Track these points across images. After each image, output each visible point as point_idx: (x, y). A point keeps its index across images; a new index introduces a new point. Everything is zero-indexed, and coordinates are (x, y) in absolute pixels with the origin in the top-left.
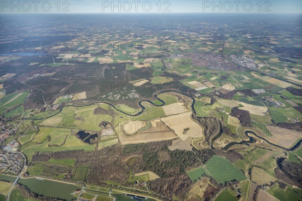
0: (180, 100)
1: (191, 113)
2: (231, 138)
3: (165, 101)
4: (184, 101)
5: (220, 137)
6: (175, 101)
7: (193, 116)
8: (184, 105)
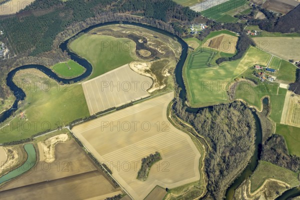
0: (142, 52)
1: (171, 95)
2: (288, 173)
3: (93, 61)
4: (154, 55)
5: (254, 176)
6: (124, 59)
7: (173, 107)
8: (153, 70)
